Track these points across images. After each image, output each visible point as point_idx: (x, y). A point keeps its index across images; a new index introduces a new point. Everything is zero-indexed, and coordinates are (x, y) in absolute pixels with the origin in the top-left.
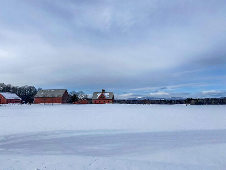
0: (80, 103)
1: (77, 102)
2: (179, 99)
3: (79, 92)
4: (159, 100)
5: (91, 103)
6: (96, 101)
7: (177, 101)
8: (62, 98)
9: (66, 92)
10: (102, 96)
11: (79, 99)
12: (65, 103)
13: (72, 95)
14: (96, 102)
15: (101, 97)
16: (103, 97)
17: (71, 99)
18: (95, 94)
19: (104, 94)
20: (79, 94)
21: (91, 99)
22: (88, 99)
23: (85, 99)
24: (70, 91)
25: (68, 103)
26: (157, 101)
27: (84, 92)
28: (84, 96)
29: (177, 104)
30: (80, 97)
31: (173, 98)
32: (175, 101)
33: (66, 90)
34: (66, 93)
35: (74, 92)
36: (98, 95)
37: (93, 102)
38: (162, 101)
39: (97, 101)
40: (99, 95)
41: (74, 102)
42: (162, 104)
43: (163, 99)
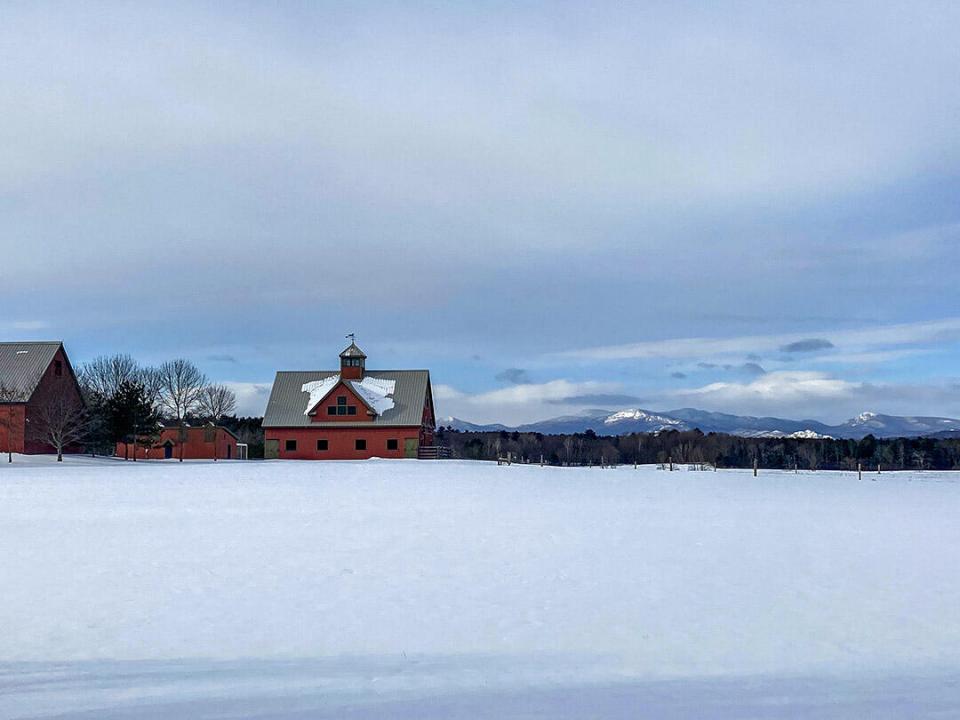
0: (169, 455)
1: (147, 444)
2: (924, 430)
3: (166, 368)
4: (776, 434)
5: (257, 453)
6: (291, 437)
7: (913, 444)
8: (28, 413)
9: (60, 362)
10: (343, 402)
11: (160, 417)
12: (51, 450)
13: (107, 388)
14: (291, 445)
15: (332, 411)
16: (352, 410)
17: (97, 421)
18: (289, 383)
19: (354, 384)
20: (159, 379)
21: (254, 424)
22: (233, 420)
23: (206, 420)
24: (90, 362)
25: (73, 448)
26: (762, 439)
27: (201, 369)
28: (199, 396)
29: (909, 465)
30: (167, 404)
31: (882, 425)
32: (893, 445)
33: (61, 349)
34: (58, 372)
35: (119, 367)
36: (307, 395)
37: (270, 446)
38: (801, 441)
39: (304, 442)
40: (318, 391)
41: (121, 446)
42: (803, 465)
43: (804, 426)
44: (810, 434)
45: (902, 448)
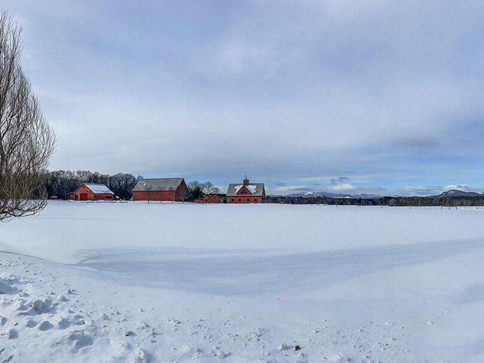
0: (206, 202)
1: (202, 200)
2: (372, 197)
3: (206, 183)
4: (342, 197)
5: (225, 202)
6: (233, 198)
7: (369, 200)
8: (176, 193)
9: (183, 182)
10: (244, 191)
11: (204, 194)
12: (181, 201)
13: (193, 188)
14: (233, 200)
15: (241, 192)
16: (246, 192)
17: (191, 194)
18: (232, 186)
19: (247, 187)
20: (204, 186)
21: (225, 195)
22: (220, 194)
23: (214, 195)
24: (189, 182)
25: (186, 200)
26: (338, 199)
27: (213, 184)
28: (212, 189)
29: (368, 204)
30: (205, 191)
31: (363, 196)
32: (365, 200)
33: (183, 180)
34: (183, 184)
35: (195, 183)
36: (236, 189)
37: (228, 200)
38: (346, 199)
39: (236, 199)
40: (238, 188)
41: (196, 200)
42: (347, 204)
43: (347, 196)
44: (348, 197)
45: (366, 202)
